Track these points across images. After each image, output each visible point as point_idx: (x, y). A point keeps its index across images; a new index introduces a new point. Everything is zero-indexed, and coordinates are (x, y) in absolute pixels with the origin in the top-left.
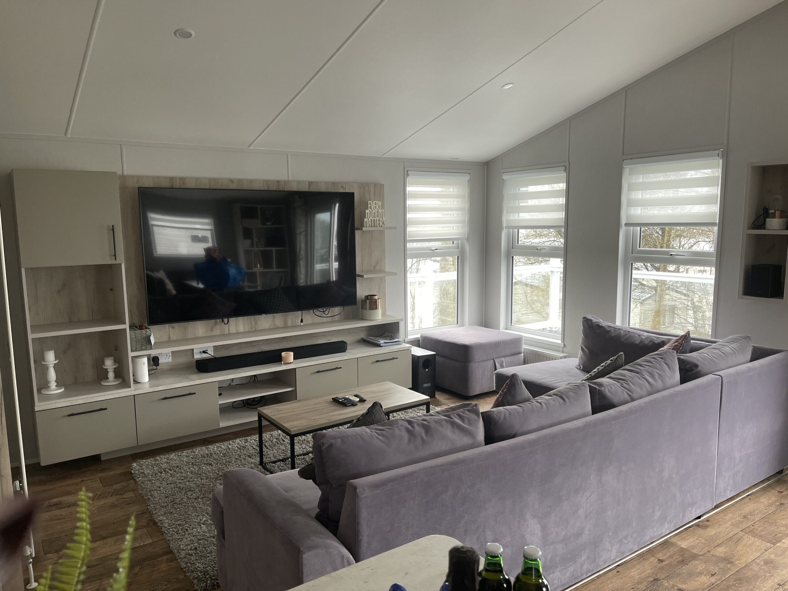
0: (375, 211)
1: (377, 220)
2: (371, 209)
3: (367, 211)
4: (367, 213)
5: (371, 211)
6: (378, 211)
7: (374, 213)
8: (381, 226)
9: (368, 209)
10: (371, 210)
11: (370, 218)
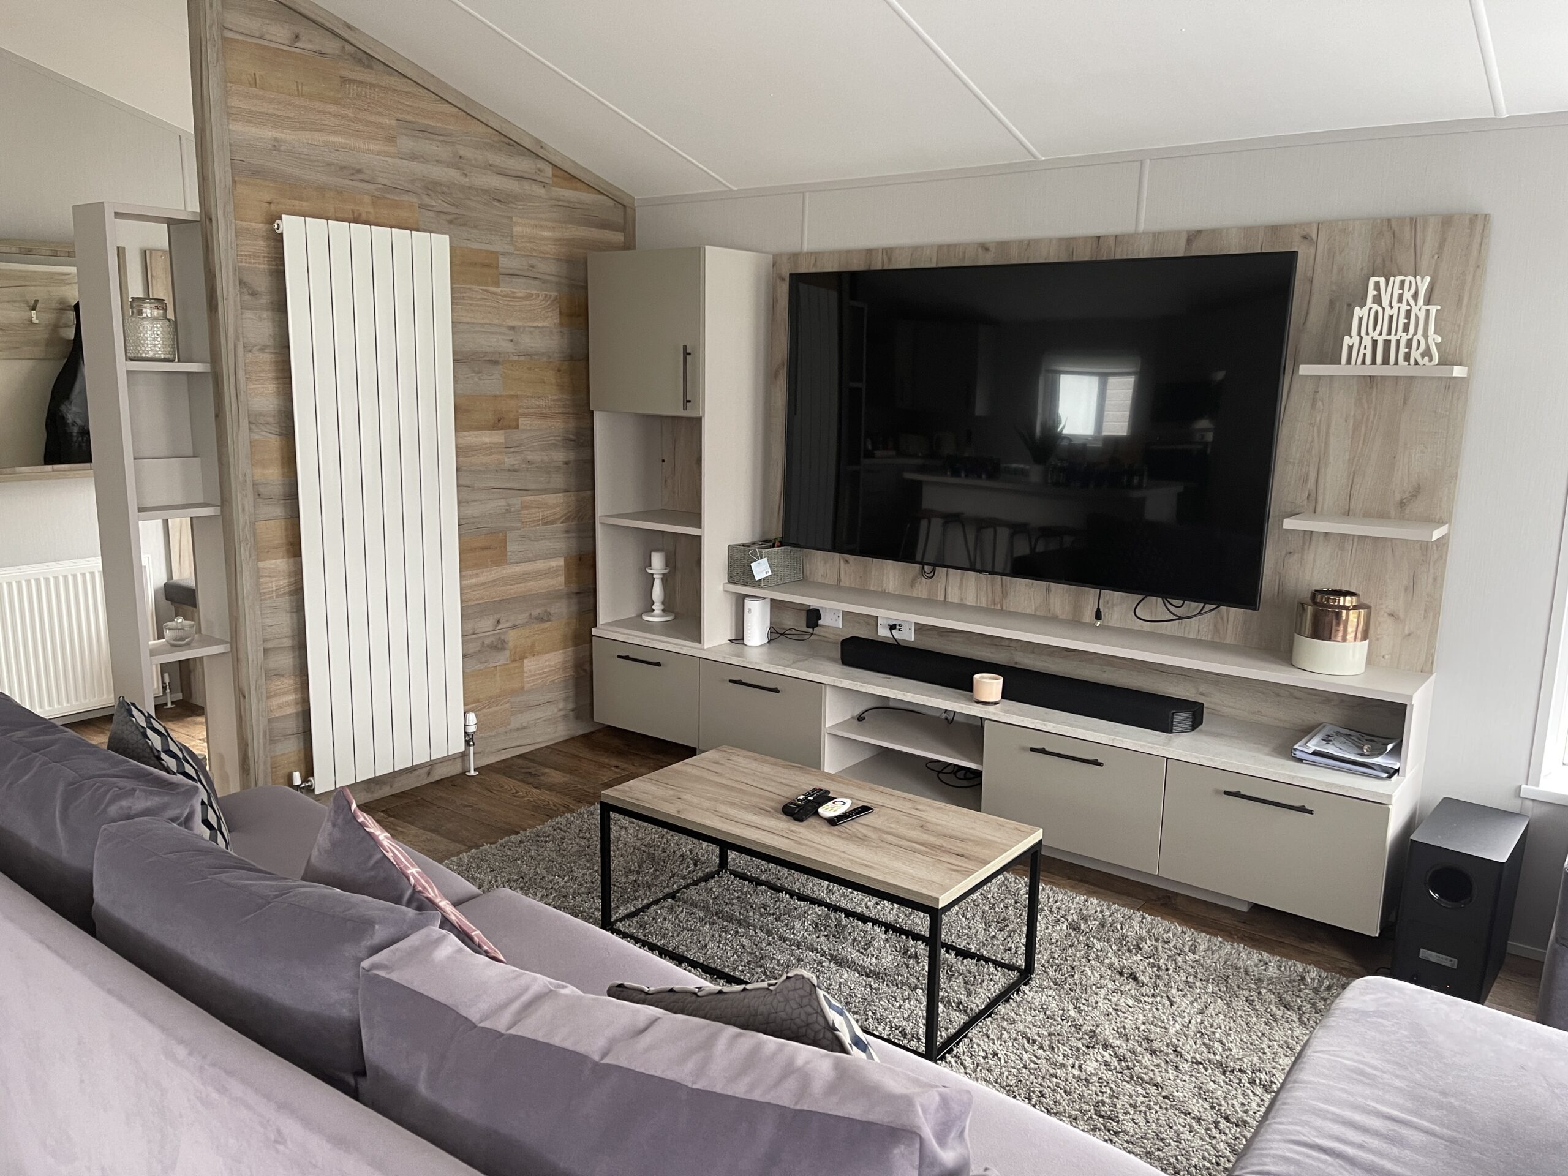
0: (1395, 311)
1: (1398, 342)
2: (1380, 305)
3: (1358, 312)
4: (1361, 319)
5: (1377, 313)
6: (1408, 314)
7: (1391, 317)
8: (1416, 363)
9: (1362, 305)
10: (1375, 307)
11: (1367, 334)
